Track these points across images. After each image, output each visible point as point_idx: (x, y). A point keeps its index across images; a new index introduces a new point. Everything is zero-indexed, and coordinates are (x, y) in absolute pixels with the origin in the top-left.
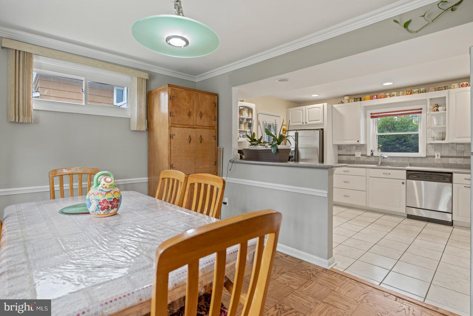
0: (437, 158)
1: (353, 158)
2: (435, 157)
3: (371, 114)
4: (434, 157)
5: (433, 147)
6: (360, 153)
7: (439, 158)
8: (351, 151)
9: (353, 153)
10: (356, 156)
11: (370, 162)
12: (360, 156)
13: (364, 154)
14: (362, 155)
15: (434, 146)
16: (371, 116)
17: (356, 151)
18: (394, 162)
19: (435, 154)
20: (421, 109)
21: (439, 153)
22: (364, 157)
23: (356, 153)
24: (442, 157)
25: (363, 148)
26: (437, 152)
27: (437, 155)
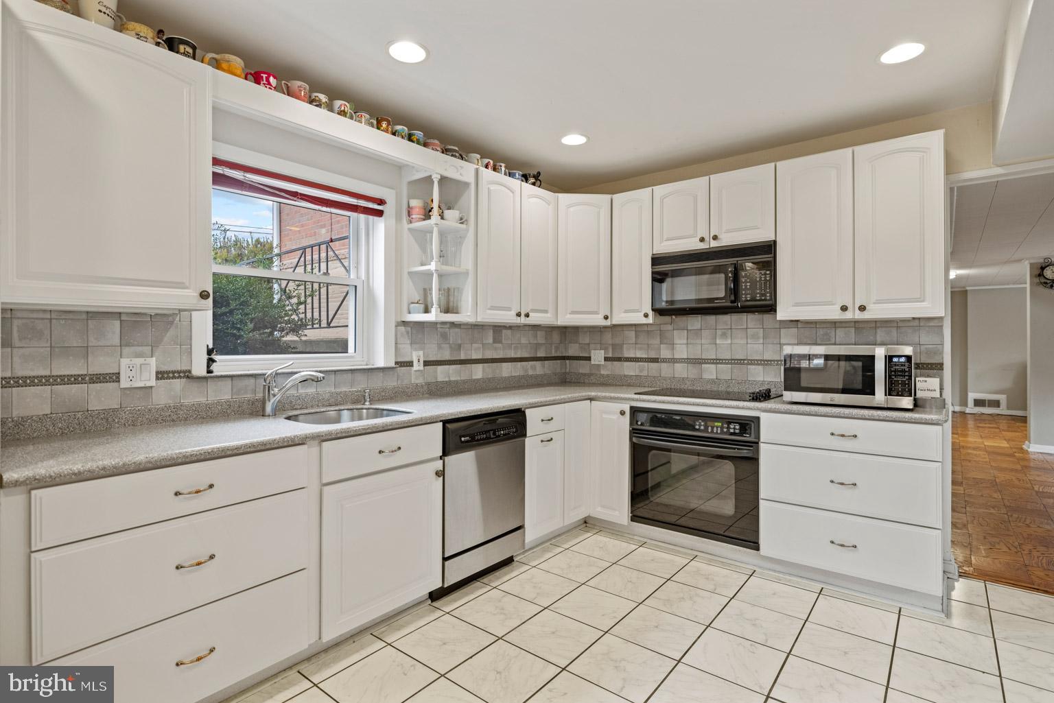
0: (417, 369)
1: (101, 398)
2: (412, 366)
3: (216, 162)
4: (410, 364)
5: (408, 333)
6: (153, 362)
7: (421, 368)
8: (85, 351)
9: (100, 364)
10: (124, 383)
11: (208, 407)
12: (153, 382)
13: (178, 366)
14: (161, 375)
15: (409, 329)
16: (215, 174)
17: (126, 350)
18: (307, 394)
19: (412, 357)
20: (381, 202)
21: (421, 353)
22: (178, 384)
23: (125, 362)
24: (426, 363)
25: (171, 332)
26: (416, 350)
27: (417, 356)
